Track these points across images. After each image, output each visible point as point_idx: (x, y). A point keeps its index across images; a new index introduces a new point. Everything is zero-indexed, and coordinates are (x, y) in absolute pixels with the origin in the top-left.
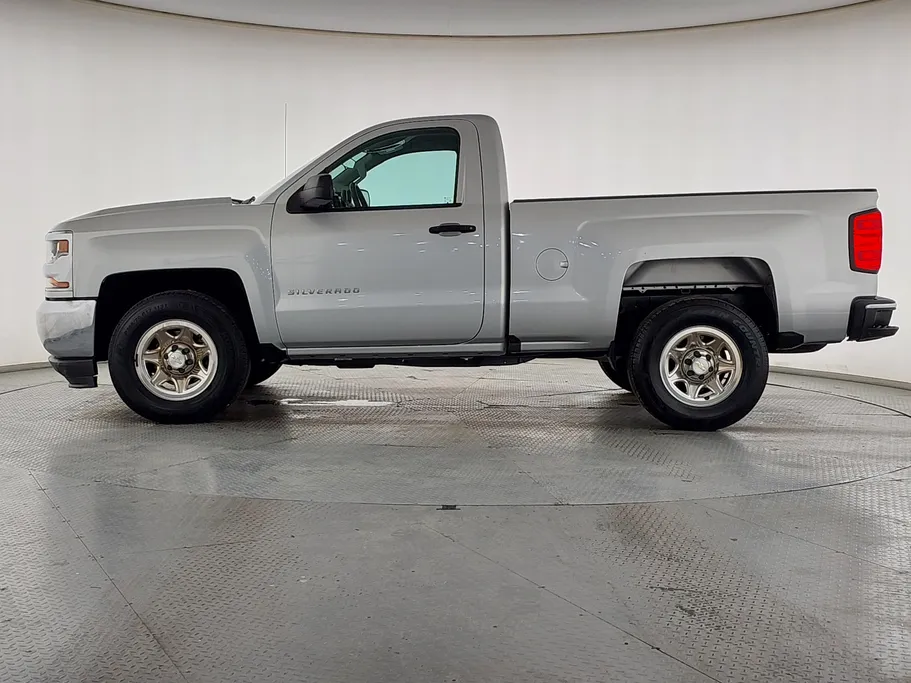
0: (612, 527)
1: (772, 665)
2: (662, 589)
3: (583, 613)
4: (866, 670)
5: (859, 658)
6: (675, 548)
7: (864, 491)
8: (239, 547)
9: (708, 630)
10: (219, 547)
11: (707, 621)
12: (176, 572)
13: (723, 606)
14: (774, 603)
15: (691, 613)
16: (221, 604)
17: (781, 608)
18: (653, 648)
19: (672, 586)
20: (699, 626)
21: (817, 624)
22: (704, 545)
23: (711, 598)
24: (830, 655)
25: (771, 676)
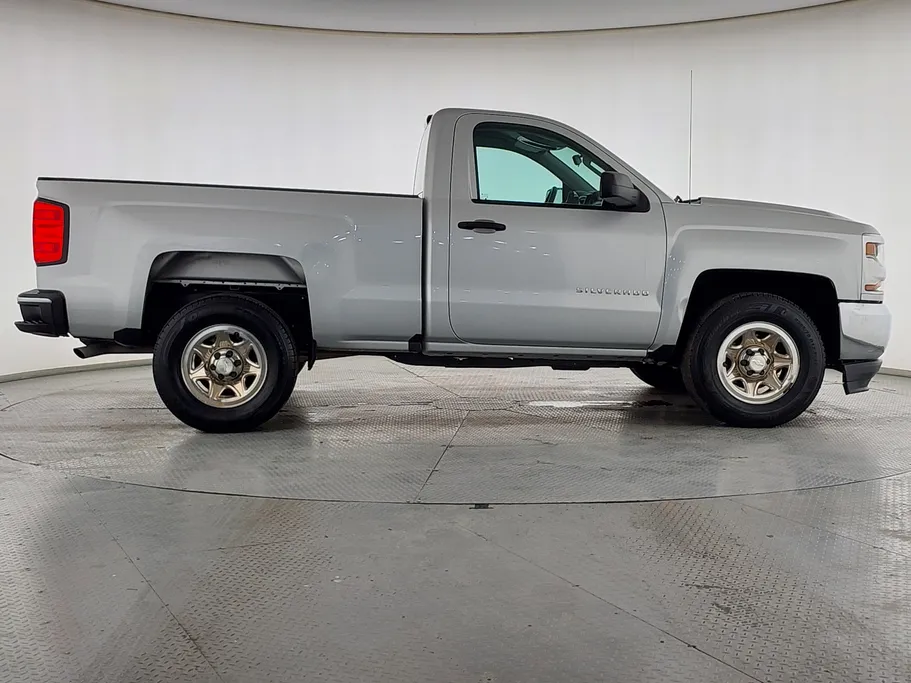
0: (646, 525)
1: (810, 662)
2: (698, 586)
3: (619, 610)
4: (905, 667)
5: (899, 655)
6: (710, 546)
7: (901, 485)
8: (274, 548)
9: (745, 627)
10: (253, 548)
11: (743, 618)
12: (211, 573)
13: (759, 604)
14: (811, 599)
15: (727, 610)
16: (257, 604)
17: (818, 605)
18: (689, 646)
19: (708, 584)
20: (735, 624)
21: (856, 621)
22: (739, 541)
23: (747, 595)
24: (869, 652)
25: (809, 674)
